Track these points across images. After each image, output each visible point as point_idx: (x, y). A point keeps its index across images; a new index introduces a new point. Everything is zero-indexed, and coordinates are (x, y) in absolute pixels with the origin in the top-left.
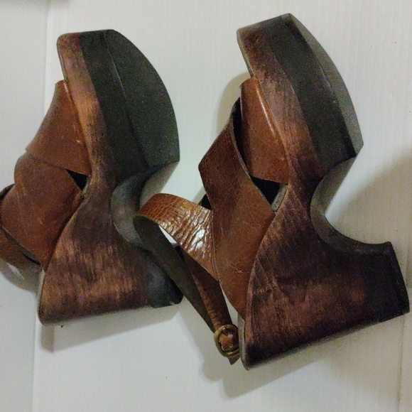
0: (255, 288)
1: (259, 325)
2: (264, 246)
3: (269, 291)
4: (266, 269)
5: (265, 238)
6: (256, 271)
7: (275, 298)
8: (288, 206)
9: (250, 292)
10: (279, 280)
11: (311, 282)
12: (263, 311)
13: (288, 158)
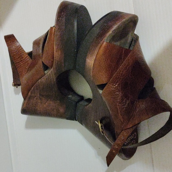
0: (31, 93)
1: (29, 104)
2: (38, 82)
3: (35, 96)
4: (37, 89)
5: (40, 80)
6: (33, 88)
7: (36, 99)
8: (50, 75)
9: (29, 94)
10: (40, 94)
11: (49, 100)
12: (31, 101)
13: (54, 60)
